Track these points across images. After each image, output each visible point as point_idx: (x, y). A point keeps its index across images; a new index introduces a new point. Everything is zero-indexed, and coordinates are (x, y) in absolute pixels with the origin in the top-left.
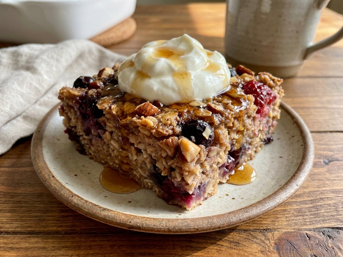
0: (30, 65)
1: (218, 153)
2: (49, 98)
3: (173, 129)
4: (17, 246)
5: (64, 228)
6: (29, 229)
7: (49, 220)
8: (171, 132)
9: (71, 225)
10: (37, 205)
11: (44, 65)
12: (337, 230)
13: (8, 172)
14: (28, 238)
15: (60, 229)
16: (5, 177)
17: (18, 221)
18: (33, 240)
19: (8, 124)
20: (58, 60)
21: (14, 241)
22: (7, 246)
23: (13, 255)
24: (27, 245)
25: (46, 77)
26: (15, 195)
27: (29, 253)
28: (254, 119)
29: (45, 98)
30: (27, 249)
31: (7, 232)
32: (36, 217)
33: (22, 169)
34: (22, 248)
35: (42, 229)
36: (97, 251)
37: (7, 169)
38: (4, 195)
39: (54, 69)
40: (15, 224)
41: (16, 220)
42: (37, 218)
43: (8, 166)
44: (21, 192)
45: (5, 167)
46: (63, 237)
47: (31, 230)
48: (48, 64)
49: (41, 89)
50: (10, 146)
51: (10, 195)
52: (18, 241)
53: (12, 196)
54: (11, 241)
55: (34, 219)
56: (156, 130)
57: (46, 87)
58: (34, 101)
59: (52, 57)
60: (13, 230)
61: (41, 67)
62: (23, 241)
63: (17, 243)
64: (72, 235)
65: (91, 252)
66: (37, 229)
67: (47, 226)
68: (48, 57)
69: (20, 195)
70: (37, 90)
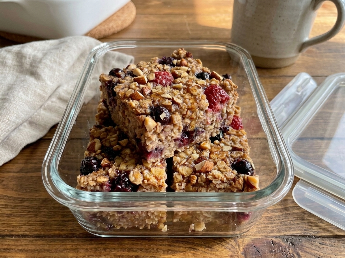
0: (34, 70)
1: (172, 130)
2: (52, 102)
3: (145, 111)
4: (26, 248)
5: (65, 232)
6: (36, 233)
7: (52, 225)
8: (143, 112)
9: (71, 230)
10: (42, 210)
11: (46, 70)
12: (300, 238)
13: (17, 178)
14: (34, 241)
15: (61, 233)
16: (14, 183)
17: (27, 225)
18: (40, 243)
19: (16, 130)
20: (60, 64)
21: (23, 243)
22: (18, 248)
23: (22, 256)
24: (34, 248)
25: (49, 83)
26: (24, 200)
27: (36, 254)
28: (206, 111)
29: (49, 102)
30: (35, 251)
31: (18, 235)
32: (41, 221)
33: (29, 175)
34: (30, 250)
35: (47, 233)
36: (92, 254)
37: (16, 175)
38: (13, 200)
39: (57, 73)
40: (24, 228)
41: (24, 224)
42: (42, 223)
43: (16, 171)
44: (28, 197)
45: (14, 172)
46: (64, 240)
47: (38, 234)
48: (51, 69)
49: (44, 95)
50: (18, 152)
51: (18, 200)
52: (26, 244)
53: (21, 201)
54: (20, 244)
55: (40, 224)
56: (136, 109)
57: (49, 92)
58: (39, 106)
59: (55, 62)
60: (22, 233)
61: (45, 72)
62: (30, 244)
63: (26, 245)
64: (72, 239)
65: (87, 254)
66: (42, 233)
67: (51, 230)
68: (51, 61)
69: (27, 201)
70: (41, 97)
